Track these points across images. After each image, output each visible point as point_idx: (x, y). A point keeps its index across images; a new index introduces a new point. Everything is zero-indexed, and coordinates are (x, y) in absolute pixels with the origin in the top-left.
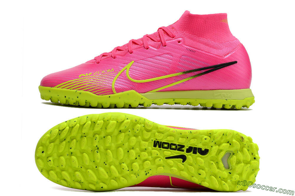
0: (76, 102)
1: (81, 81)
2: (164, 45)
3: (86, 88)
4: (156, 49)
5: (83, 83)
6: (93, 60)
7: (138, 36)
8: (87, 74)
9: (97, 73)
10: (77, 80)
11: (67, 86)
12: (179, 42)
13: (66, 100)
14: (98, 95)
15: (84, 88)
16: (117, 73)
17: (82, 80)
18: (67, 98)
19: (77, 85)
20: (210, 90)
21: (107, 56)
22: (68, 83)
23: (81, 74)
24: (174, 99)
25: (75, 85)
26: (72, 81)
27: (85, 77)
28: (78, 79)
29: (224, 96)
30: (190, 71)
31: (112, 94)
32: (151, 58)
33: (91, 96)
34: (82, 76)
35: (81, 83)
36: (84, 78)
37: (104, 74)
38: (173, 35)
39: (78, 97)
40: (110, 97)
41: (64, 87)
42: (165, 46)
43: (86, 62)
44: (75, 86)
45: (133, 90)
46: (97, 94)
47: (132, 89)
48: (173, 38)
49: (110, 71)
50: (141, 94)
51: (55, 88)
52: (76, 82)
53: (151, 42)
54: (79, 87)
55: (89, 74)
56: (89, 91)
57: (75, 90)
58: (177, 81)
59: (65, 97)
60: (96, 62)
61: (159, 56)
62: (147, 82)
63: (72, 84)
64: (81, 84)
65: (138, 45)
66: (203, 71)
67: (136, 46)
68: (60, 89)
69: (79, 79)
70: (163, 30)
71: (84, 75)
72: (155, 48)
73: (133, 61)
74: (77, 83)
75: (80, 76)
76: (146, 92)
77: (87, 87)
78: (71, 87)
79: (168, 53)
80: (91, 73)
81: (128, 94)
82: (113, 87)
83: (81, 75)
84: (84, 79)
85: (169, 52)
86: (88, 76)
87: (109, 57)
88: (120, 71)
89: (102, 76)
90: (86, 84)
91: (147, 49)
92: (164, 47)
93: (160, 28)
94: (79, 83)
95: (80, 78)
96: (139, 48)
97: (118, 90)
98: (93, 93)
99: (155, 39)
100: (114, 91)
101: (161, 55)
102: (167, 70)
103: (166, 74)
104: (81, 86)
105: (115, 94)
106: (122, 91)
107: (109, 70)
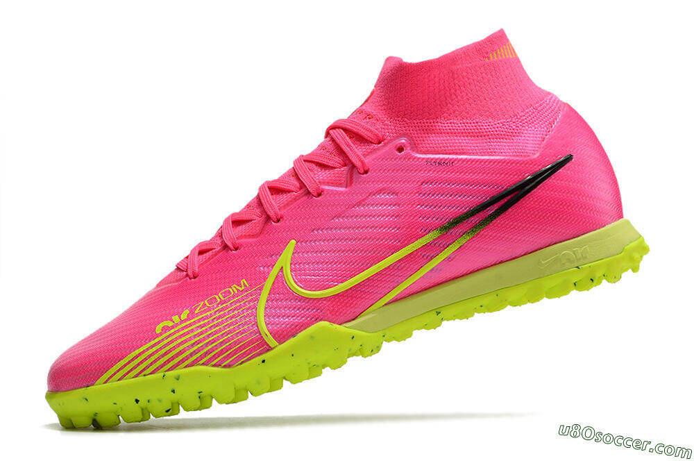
0: (172, 404)
1: (168, 344)
2: (362, 171)
3: (187, 358)
4: (343, 189)
5: (174, 348)
6: (174, 272)
7: (278, 167)
8: (176, 318)
9: (205, 305)
10: (153, 342)
11: (131, 370)
12: (400, 149)
13: (142, 410)
14: (228, 366)
15: (183, 361)
16: (261, 289)
17: (170, 339)
18: (143, 403)
19: (159, 358)
20: (525, 255)
21: (211, 249)
22: (133, 360)
23: (159, 323)
24: (438, 311)
25: (153, 358)
26: (141, 349)
27: (173, 327)
28: (157, 340)
29: (569, 260)
30: (458, 221)
31: (268, 350)
32: (338, 216)
33: (210, 375)
34: (165, 329)
35: (168, 348)
36: (172, 331)
37: (225, 302)
38: (376, 135)
39: (173, 391)
40: (263, 361)
41: (125, 375)
42: (366, 172)
43: (158, 285)
44: (155, 361)
45: (321, 320)
46: (225, 366)
47: (317, 319)
48: (379, 143)
49: (237, 287)
50: (344, 325)
51: (99, 387)
52: (154, 349)
53: (322, 175)
54: (169, 361)
55: (184, 316)
56: (201, 362)
57: (159, 375)
58: (431, 259)
59: (137, 401)
60: (187, 275)
61: (359, 204)
62: (351, 288)
63: (146, 359)
64: (170, 351)
65: (289, 191)
66: (491, 210)
67: (284, 198)
68: (114, 384)
69: (160, 338)
70: (345, 130)
71: (170, 324)
72: (340, 185)
73: (293, 242)
74: (157, 351)
75: (158, 330)
76: (356, 317)
77: (191, 355)
78: (144, 370)
79: (381, 190)
80: (187, 312)
81: (312, 337)
82: (264, 329)
83: (161, 325)
84: (174, 333)
85: (381, 186)
86: (182, 322)
87: (219, 252)
88: (265, 279)
89: (219, 311)
90: (186, 345)
91: (319, 195)
92: (365, 175)
93: (333, 127)
94: (164, 351)
95: (161, 334)
96: (295, 199)
97: (281, 337)
98: (214, 366)
99: (331, 163)
100: (271, 341)
101: (363, 200)
102: (394, 236)
103: (398, 250)
104: (173, 358)
105: (276, 349)
106: (293, 335)
107: (234, 289)
